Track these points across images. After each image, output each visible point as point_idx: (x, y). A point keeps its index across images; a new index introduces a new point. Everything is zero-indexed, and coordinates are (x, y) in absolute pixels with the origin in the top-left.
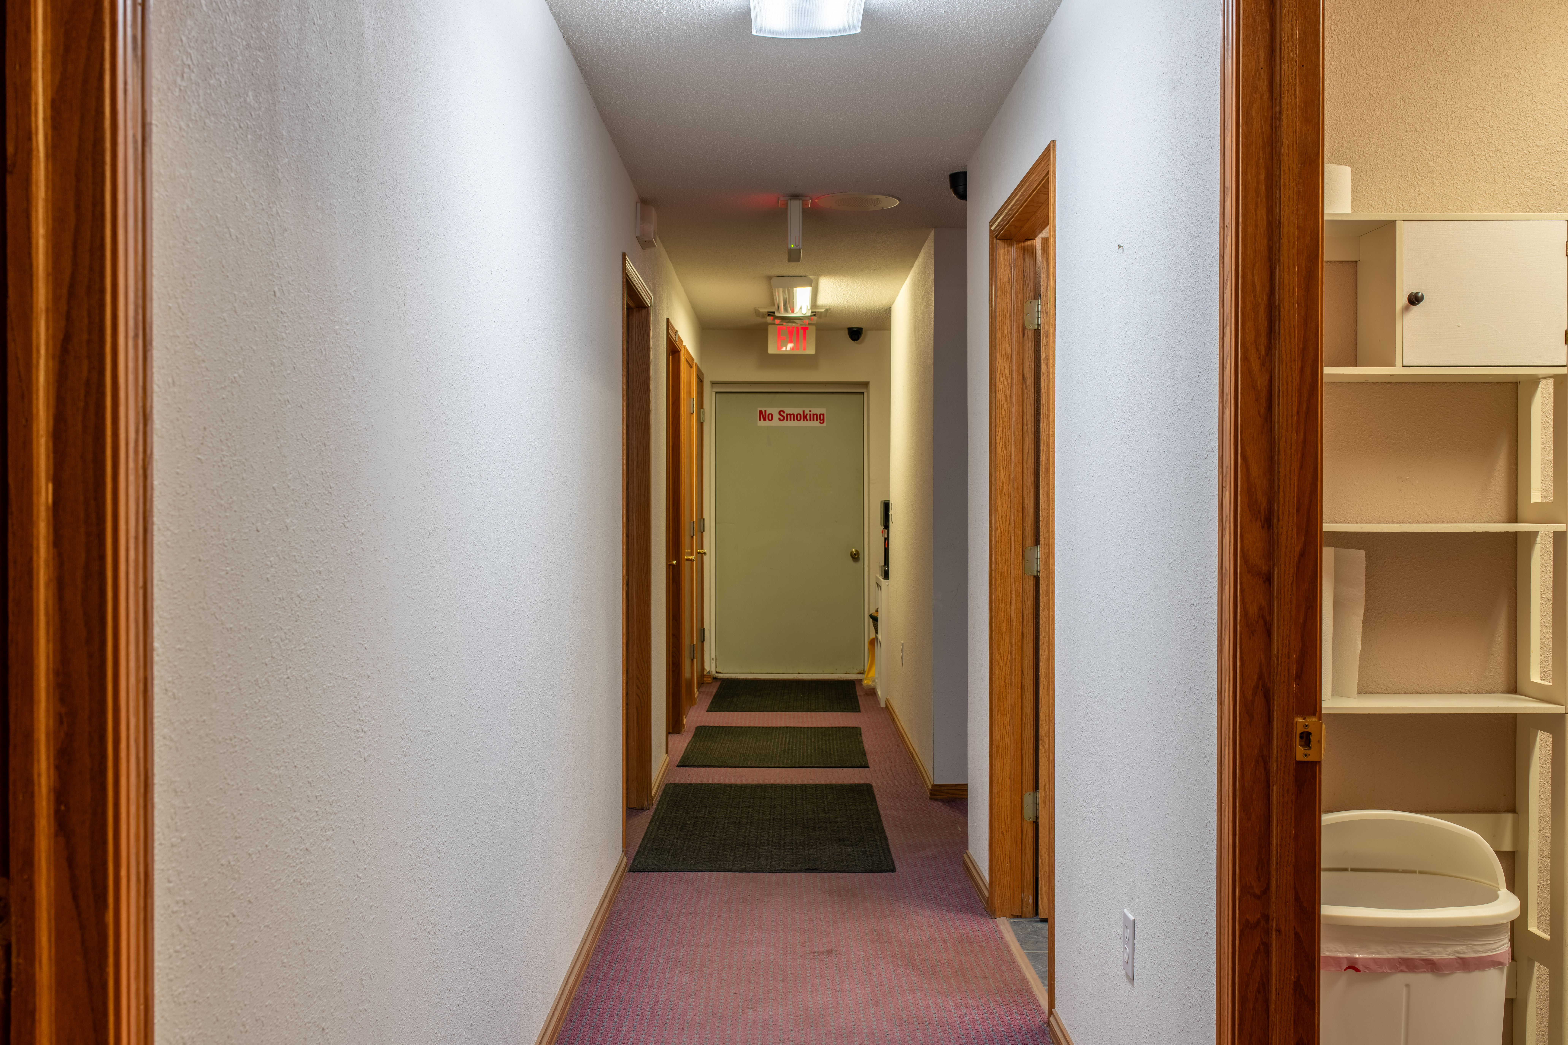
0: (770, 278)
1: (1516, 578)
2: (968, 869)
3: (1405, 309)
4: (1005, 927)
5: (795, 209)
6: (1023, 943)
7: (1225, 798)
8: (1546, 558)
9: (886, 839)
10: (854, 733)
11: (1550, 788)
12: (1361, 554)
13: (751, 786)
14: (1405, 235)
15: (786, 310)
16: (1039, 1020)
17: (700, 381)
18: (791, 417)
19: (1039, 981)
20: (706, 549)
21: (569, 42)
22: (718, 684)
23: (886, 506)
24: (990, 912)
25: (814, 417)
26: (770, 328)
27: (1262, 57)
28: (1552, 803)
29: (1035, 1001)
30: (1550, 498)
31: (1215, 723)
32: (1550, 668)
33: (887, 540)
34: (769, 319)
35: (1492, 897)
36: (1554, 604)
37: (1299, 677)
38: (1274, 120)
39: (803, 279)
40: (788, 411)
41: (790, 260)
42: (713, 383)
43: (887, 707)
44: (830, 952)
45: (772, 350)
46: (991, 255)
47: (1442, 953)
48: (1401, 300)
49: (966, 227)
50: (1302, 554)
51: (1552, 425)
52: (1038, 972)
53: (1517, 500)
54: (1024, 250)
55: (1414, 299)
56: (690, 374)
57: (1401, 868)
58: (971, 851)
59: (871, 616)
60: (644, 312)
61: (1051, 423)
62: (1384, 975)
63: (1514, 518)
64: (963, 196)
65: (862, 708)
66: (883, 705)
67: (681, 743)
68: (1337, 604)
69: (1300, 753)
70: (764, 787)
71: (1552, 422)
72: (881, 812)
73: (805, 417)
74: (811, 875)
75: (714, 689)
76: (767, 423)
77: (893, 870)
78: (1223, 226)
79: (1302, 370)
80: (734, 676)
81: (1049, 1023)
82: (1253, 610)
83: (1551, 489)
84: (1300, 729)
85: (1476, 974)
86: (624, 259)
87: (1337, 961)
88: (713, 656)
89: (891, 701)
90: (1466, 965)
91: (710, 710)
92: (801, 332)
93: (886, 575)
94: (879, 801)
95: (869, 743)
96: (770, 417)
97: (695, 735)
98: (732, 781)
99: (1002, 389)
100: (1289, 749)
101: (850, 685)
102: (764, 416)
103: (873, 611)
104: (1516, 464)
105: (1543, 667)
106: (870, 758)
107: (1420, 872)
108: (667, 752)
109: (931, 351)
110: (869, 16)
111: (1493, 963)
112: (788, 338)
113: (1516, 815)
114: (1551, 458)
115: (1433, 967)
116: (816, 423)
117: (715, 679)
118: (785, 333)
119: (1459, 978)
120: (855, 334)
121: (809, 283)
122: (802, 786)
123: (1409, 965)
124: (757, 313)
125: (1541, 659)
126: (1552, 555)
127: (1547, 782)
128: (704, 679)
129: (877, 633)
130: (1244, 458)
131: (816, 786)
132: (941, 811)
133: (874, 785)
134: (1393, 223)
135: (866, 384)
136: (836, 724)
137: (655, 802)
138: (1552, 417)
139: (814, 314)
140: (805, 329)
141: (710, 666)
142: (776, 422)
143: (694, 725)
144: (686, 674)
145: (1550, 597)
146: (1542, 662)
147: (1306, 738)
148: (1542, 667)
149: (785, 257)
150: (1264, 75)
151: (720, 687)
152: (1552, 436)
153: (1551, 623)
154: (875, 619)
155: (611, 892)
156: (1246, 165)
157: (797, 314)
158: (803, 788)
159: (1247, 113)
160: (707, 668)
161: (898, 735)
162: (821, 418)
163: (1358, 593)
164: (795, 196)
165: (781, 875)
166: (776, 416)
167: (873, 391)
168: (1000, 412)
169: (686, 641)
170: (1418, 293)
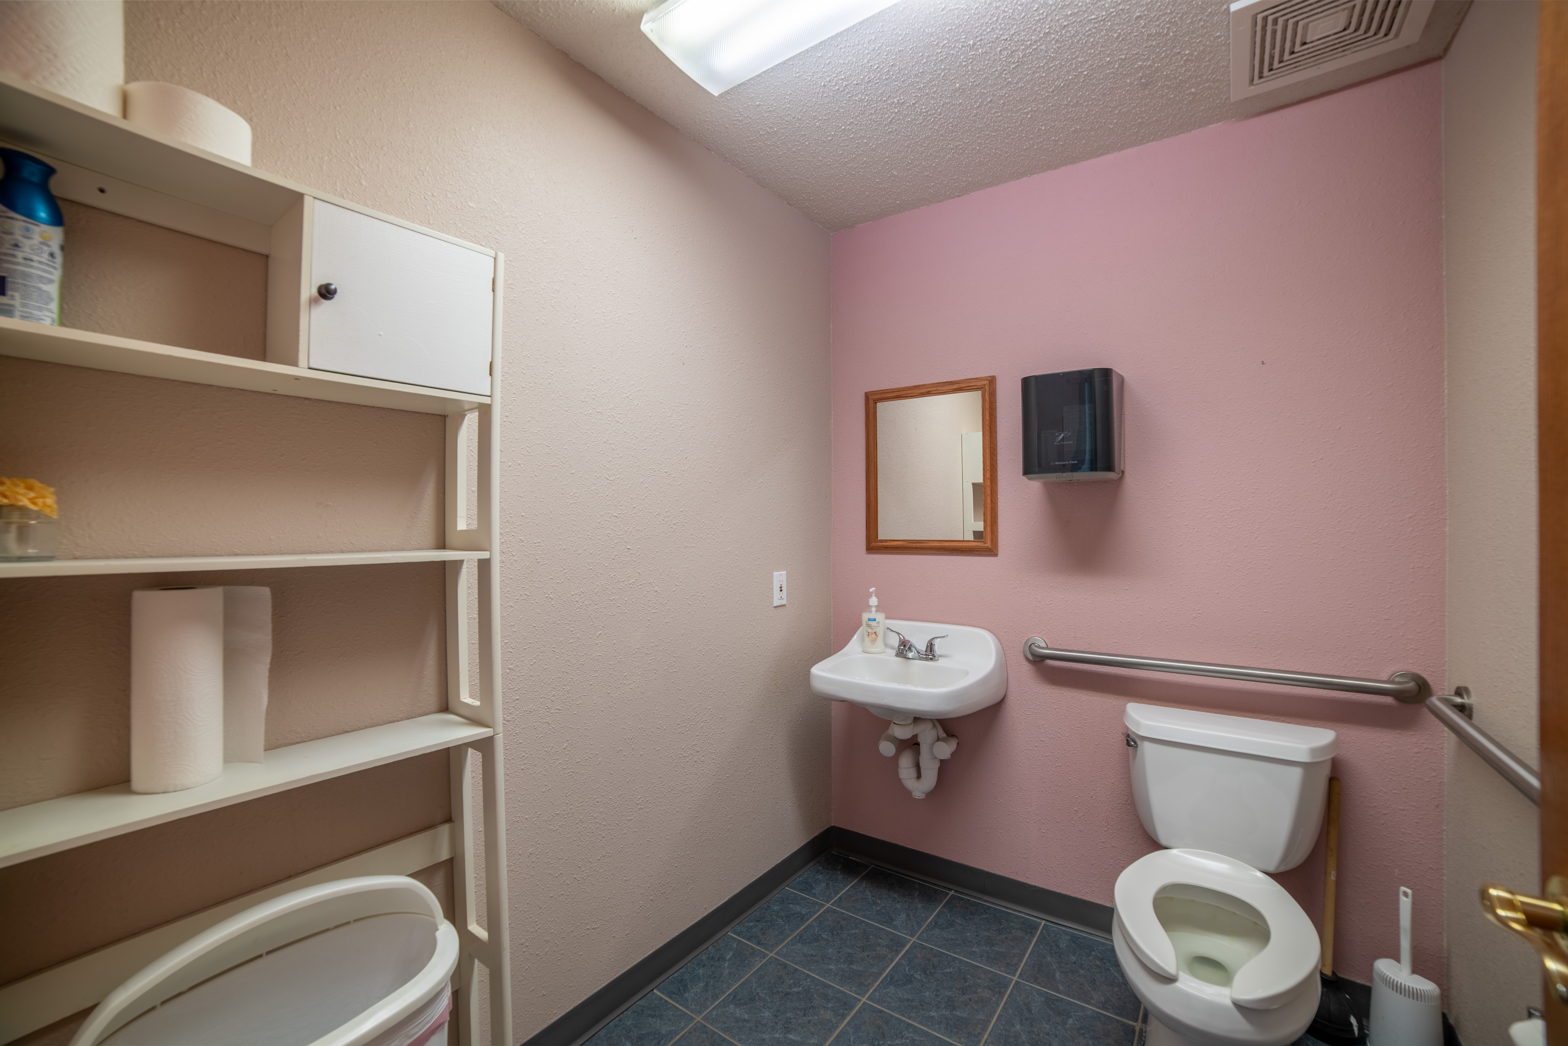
1: (445, 602)
3: (312, 302)
8: (472, 581)
11: (481, 788)
12: (266, 592)
14: (313, 215)
28: (484, 801)
30: (474, 526)
32: (478, 681)
36: (479, 622)
48: (308, 289)
51: (477, 459)
53: (444, 528)
55: (326, 292)
57: (331, 926)
63: (442, 545)
71: (476, 456)
83: (475, 517)
104: (444, 494)
105: (472, 681)
107: (355, 921)
113: (452, 824)
114: (475, 489)
125: (469, 674)
126: (477, 578)
127: (478, 783)
134: (300, 196)
138: (476, 452)
145: (476, 616)
146: (470, 677)
148: (470, 681)
152: (476, 468)
153: (478, 639)
163: (263, 637)
170: (331, 284)
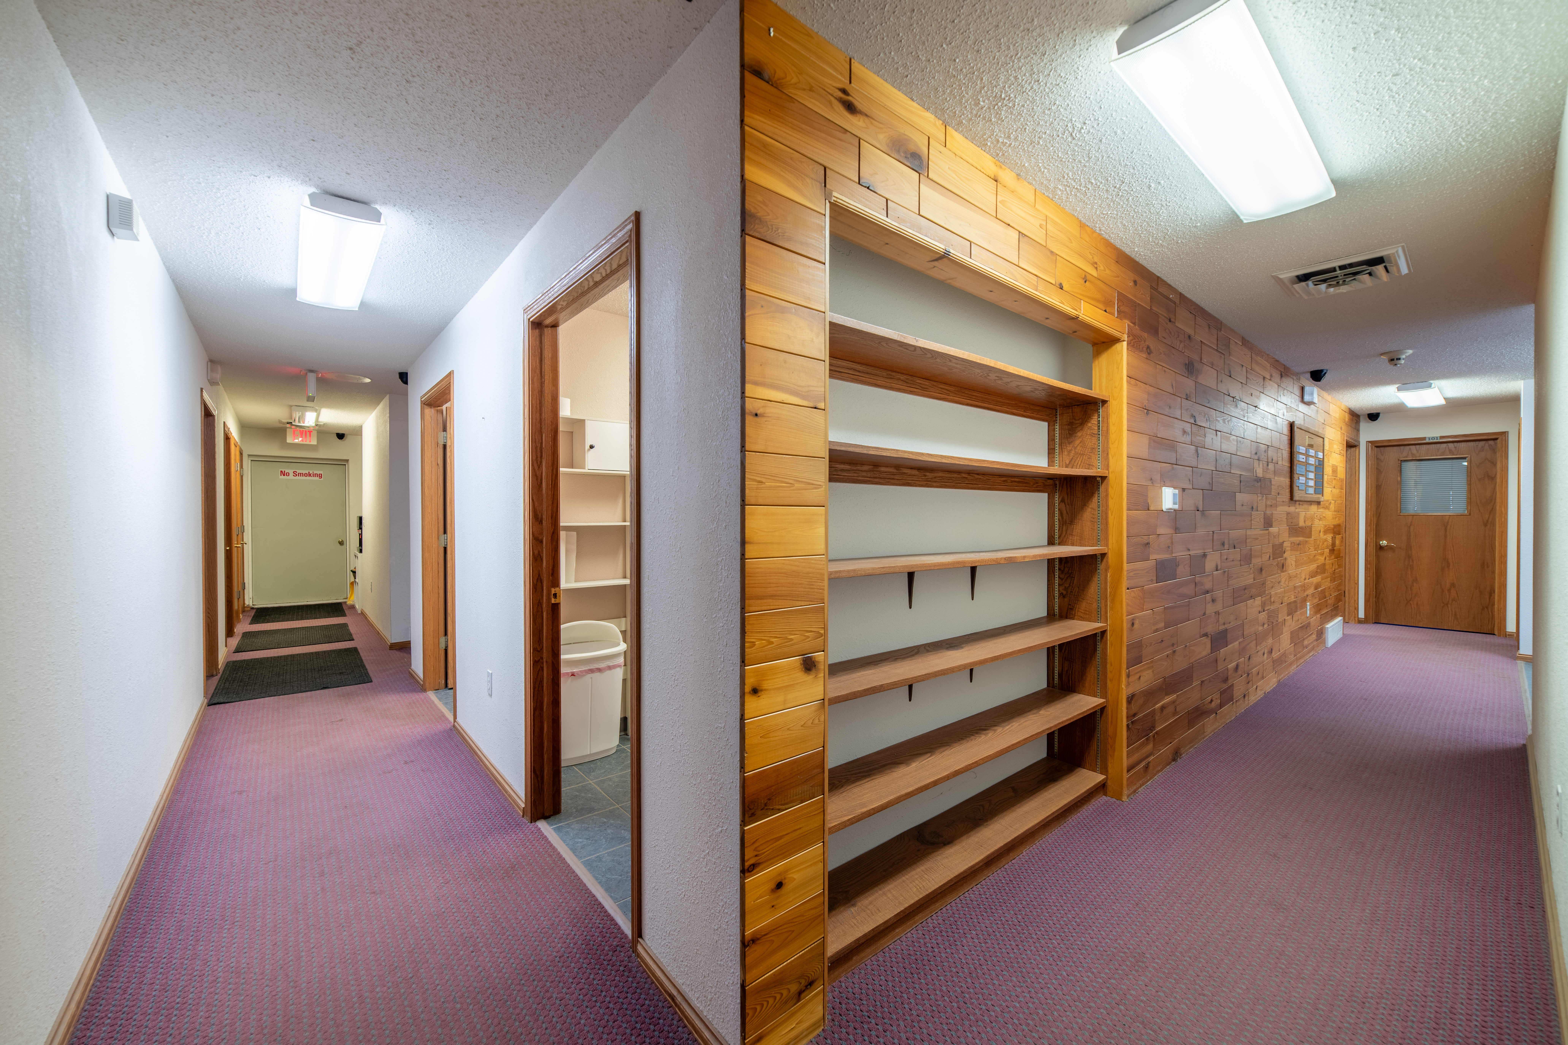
0: (291, 406)
1: (626, 540)
2: (412, 675)
3: (589, 450)
4: (432, 695)
5: (312, 378)
6: (440, 699)
7: (527, 619)
9: (366, 669)
10: (345, 626)
12: (575, 533)
13: (285, 656)
14: (589, 425)
15: (299, 422)
16: (449, 726)
17: (241, 454)
18: (301, 474)
19: (449, 712)
20: (245, 540)
21: (174, 281)
22: (255, 611)
23: (361, 519)
24: (423, 689)
25: (315, 475)
26: (288, 429)
27: (538, 361)
29: (447, 719)
31: (523, 593)
33: (361, 535)
34: (288, 426)
35: (618, 644)
37: (552, 574)
38: (542, 384)
39: (314, 409)
40: (299, 471)
41: (308, 401)
42: (249, 455)
43: (362, 613)
44: (341, 720)
45: (289, 440)
46: (421, 411)
47: (602, 665)
48: (587, 447)
49: (407, 395)
50: (553, 533)
52: (448, 708)
53: (625, 515)
54: (437, 410)
55: (592, 447)
56: (235, 451)
57: (587, 640)
58: (413, 667)
59: (352, 571)
60: (211, 418)
61: (452, 484)
62: (584, 675)
63: (625, 520)
64: (406, 382)
65: (347, 614)
66: (359, 612)
67: (234, 642)
68: (567, 551)
69: (553, 601)
70: (293, 656)
72: (363, 658)
73: (310, 475)
74: (326, 691)
75: (253, 613)
76: (285, 477)
77: (371, 681)
78: (524, 418)
79: (553, 470)
80: (265, 606)
81: (454, 726)
82: (536, 552)
84: (553, 592)
85: (613, 670)
86: (202, 390)
87: (568, 673)
88: (251, 596)
89: (364, 610)
90: (610, 668)
91: (251, 623)
92: (308, 433)
93: (361, 551)
94: (361, 654)
95: (353, 629)
96: (288, 474)
97: (243, 637)
98: (272, 655)
99: (427, 468)
100: (549, 599)
101: (340, 604)
102: (283, 473)
103: (352, 568)
104: (625, 503)
106: (354, 636)
107: (595, 640)
108: (226, 646)
109: (387, 448)
110: (363, 304)
111: (619, 666)
112: (299, 435)
113: (626, 618)
115: (599, 670)
116: (317, 478)
117: (252, 608)
118: (297, 433)
119: (608, 672)
120: (341, 436)
121: (316, 411)
122: (316, 653)
123: (592, 671)
124: (280, 422)
128: (245, 609)
129: (355, 578)
130: (532, 500)
131: (325, 652)
132: (396, 654)
133: (358, 647)
134: (584, 421)
135: (347, 461)
136: (333, 623)
137: (221, 672)
139: (317, 425)
140: (310, 432)
141: (248, 602)
142: (291, 477)
143: (241, 632)
144: (236, 607)
147: (555, 595)
149: (306, 399)
150: (538, 368)
151: (256, 612)
154: (354, 572)
155: (199, 717)
156: (532, 398)
157: (306, 424)
158: (317, 654)
159: (532, 380)
160: (247, 603)
161: (370, 625)
162: (320, 476)
163: (574, 547)
164: (311, 371)
165: (309, 693)
166: (291, 474)
167: (351, 463)
168: (427, 478)
169: (235, 589)
170: (593, 445)
